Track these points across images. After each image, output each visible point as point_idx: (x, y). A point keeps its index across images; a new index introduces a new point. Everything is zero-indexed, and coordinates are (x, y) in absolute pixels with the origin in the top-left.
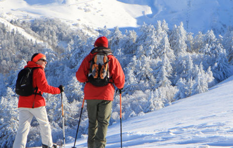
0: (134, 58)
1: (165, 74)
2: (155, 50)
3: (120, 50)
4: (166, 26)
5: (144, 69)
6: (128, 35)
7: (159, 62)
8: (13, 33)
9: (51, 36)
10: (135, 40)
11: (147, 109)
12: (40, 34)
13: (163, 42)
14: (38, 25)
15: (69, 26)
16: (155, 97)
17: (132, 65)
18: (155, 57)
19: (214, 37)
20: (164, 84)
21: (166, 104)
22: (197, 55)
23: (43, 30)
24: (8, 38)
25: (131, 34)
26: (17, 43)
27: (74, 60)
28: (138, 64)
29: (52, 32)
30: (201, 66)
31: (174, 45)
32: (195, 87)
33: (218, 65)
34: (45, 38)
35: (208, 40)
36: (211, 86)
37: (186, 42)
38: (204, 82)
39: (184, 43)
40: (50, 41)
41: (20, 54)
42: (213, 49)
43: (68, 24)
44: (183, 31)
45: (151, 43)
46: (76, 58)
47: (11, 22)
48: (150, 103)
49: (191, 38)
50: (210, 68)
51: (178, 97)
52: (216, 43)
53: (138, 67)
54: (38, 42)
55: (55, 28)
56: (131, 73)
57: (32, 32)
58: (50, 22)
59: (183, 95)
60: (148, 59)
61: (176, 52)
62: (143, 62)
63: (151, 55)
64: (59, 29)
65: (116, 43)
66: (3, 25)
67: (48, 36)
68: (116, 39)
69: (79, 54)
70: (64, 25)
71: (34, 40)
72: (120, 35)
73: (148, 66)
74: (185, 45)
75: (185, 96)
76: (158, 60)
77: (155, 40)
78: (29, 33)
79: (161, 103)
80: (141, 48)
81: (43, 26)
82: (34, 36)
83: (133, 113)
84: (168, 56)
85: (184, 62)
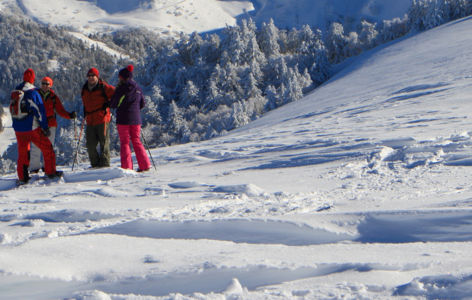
0: (218, 67)
1: (254, 82)
2: (242, 55)
3: (200, 59)
4: (253, 26)
5: (229, 78)
6: (210, 40)
7: (247, 69)
8: (93, 49)
9: (138, 48)
10: (218, 44)
11: (231, 126)
12: (124, 47)
13: (250, 44)
14: (121, 37)
15: (158, 35)
16: (239, 110)
17: (215, 76)
18: (242, 63)
19: (311, 32)
20: (254, 94)
21: (253, 118)
22: (291, 57)
23: (128, 42)
24: (88, 56)
25: (213, 39)
26: (98, 60)
27: (148, 76)
28: (223, 72)
29: (138, 45)
30: (296, 68)
31: (265, 47)
32: (287, 94)
33: (317, 65)
34: (132, 52)
35: (304, 37)
36: (306, 91)
37: (278, 42)
38: (297, 87)
39: (276, 43)
40: (138, 55)
41: (104, 73)
42: (310, 47)
43: (156, 32)
44: (273, 28)
45: (237, 47)
46: (151, 73)
47: (90, 37)
48: (233, 119)
49: (284, 36)
50: (306, 70)
51: (268, 108)
52: (314, 40)
53: (222, 77)
54: (123, 57)
55: (142, 38)
56: (213, 86)
57: (115, 46)
58: (136, 32)
59: (273, 105)
60: (233, 67)
61: (267, 55)
62: (228, 71)
63: (237, 61)
64: (147, 40)
65: (197, 51)
66: (80, 41)
67: (134, 49)
68: (196, 46)
69: (154, 67)
70: (152, 34)
71: (118, 55)
72: (200, 41)
73: (235, 75)
74: (277, 45)
75: (276, 106)
76: (246, 66)
77: (241, 43)
78: (111, 47)
79: (246, 118)
80: (226, 53)
81: (127, 37)
82: (118, 50)
83: (215, 132)
84: (257, 60)
85: (277, 66)
